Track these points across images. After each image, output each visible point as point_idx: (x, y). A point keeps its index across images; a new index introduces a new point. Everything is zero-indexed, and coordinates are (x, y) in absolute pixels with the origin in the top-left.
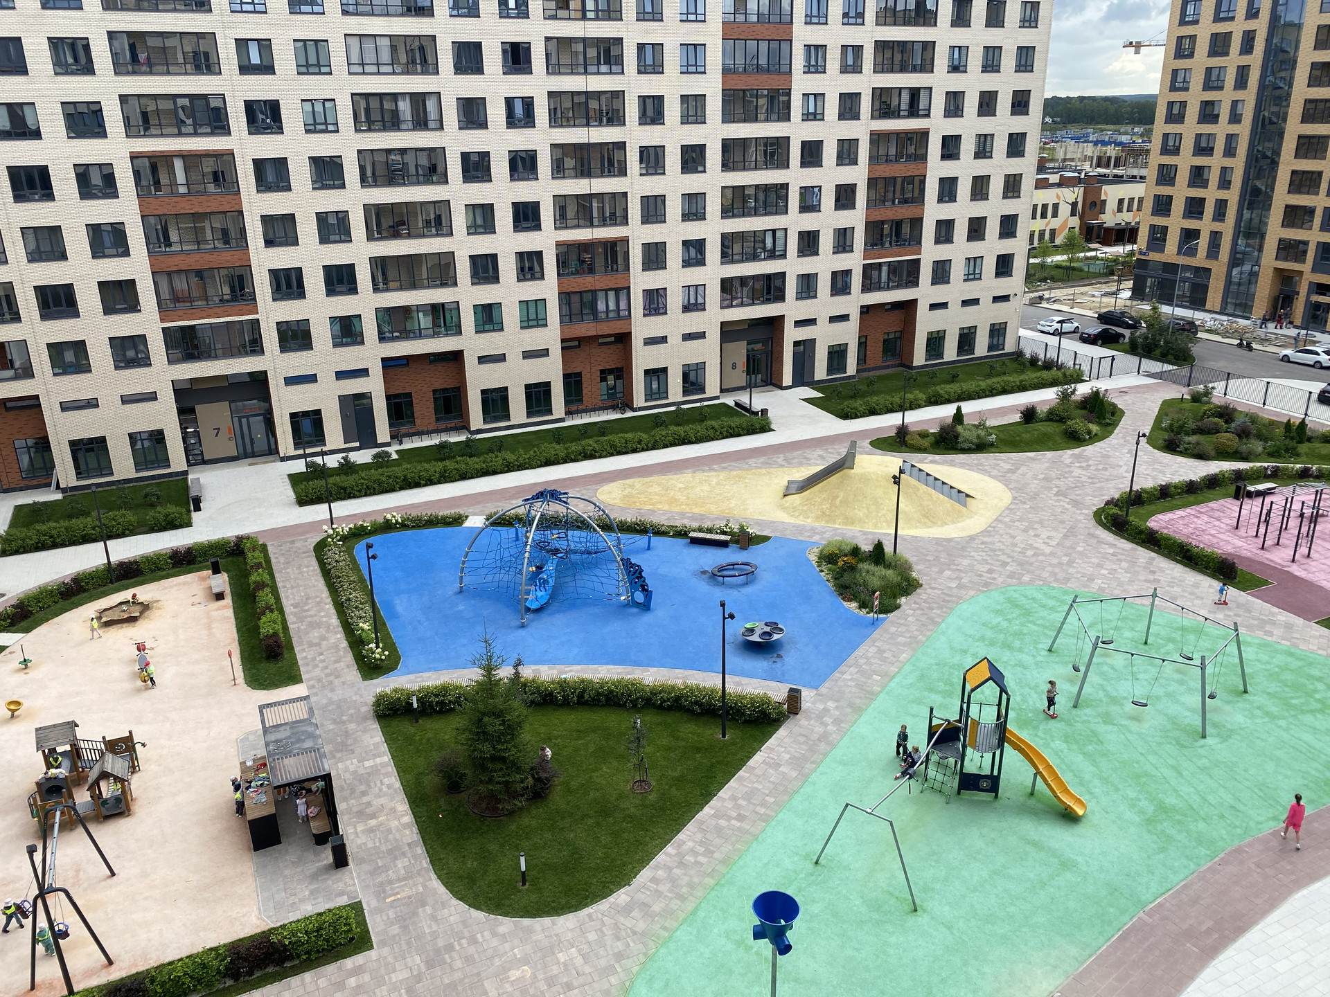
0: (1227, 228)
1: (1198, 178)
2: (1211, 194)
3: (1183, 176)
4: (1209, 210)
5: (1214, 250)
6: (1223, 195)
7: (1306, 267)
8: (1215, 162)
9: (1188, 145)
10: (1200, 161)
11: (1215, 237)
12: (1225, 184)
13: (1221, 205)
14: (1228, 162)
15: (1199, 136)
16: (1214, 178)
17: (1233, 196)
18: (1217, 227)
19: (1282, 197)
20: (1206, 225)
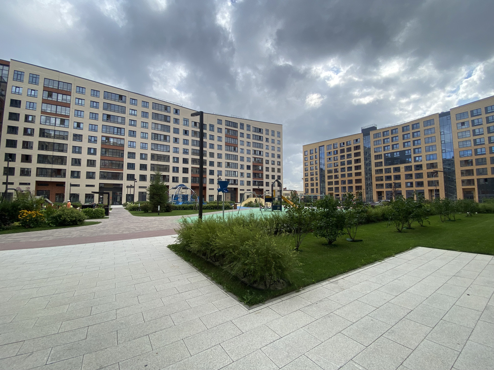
0: (319, 187)
1: (312, 179)
2: (315, 182)
3: (309, 180)
4: (315, 184)
5: (317, 192)
6: (317, 182)
7: (334, 192)
8: (314, 176)
9: (309, 174)
10: (312, 177)
11: (317, 189)
12: (317, 180)
13: (317, 183)
14: (317, 176)
15: (311, 173)
16: (315, 179)
17: (318, 182)
18: (317, 187)
19: (327, 180)
20: (315, 187)
